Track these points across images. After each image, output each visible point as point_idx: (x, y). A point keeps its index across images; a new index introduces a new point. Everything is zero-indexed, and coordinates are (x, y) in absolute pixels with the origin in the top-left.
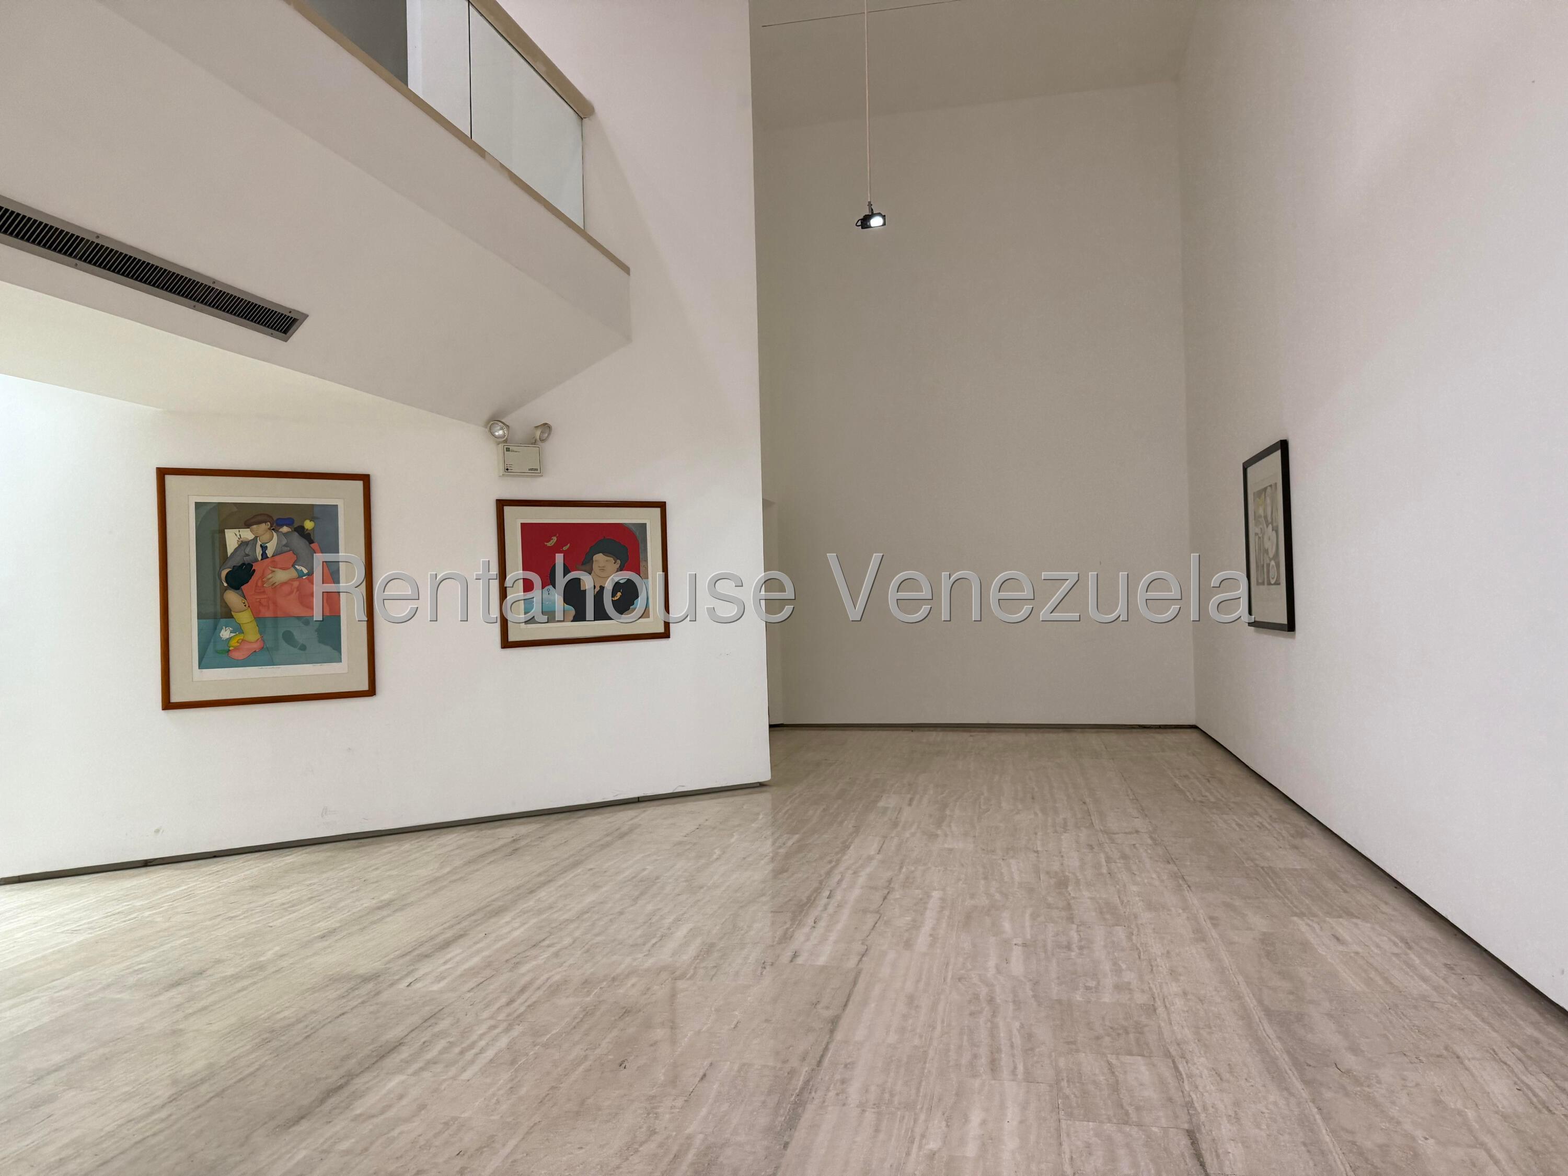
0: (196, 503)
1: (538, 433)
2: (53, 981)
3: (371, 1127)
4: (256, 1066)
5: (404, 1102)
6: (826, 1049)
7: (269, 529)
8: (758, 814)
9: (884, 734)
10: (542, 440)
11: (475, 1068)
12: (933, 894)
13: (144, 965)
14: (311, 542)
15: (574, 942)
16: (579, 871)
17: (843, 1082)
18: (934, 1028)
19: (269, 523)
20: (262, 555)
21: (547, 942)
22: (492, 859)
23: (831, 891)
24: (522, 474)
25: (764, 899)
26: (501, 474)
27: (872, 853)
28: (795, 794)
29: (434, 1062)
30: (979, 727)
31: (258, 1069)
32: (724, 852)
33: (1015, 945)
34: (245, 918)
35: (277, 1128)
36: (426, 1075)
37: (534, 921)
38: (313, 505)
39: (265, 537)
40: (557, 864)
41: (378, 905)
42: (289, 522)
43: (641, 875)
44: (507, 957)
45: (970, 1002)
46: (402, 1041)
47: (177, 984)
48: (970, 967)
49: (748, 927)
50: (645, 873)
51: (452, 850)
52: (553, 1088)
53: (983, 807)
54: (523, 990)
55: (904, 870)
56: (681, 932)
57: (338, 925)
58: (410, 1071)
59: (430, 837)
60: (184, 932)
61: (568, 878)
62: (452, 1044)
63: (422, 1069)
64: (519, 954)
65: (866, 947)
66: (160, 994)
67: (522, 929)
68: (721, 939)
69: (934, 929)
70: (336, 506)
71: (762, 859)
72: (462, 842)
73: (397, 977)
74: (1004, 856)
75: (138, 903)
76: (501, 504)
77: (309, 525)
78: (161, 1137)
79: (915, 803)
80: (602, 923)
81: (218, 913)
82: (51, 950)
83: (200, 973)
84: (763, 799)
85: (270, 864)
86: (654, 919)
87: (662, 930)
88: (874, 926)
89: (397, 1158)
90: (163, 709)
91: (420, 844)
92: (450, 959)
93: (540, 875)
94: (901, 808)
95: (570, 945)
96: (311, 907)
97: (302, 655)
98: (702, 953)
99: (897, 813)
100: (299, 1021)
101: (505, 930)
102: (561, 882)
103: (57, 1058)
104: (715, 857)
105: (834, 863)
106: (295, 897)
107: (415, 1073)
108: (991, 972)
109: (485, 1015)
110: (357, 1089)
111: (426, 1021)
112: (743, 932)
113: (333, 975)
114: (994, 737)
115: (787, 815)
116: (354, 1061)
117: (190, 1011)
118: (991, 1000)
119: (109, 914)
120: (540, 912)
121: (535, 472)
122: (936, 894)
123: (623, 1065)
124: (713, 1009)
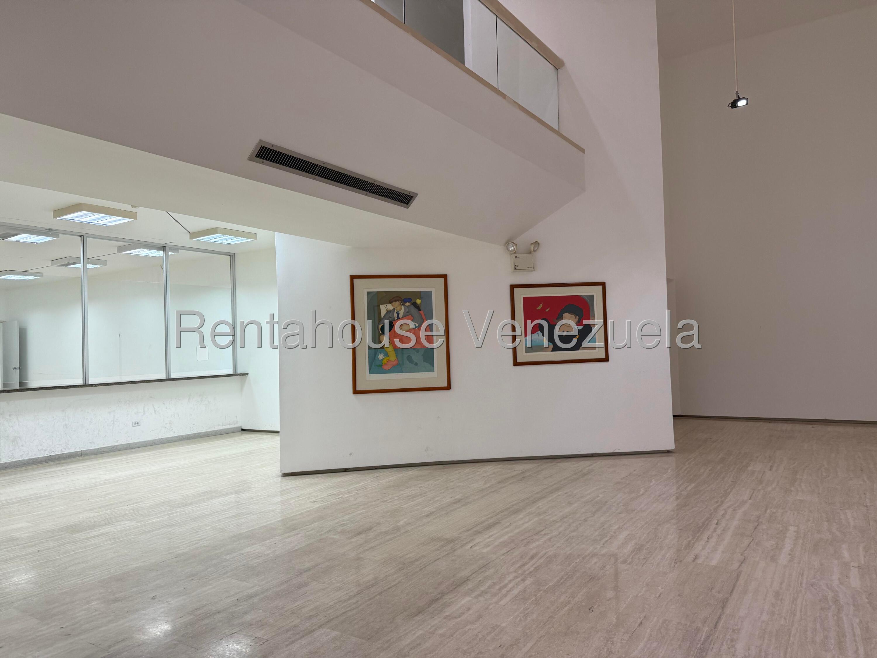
0: (367, 292)
1: (532, 247)
2: (306, 526)
3: (454, 623)
4: (397, 581)
5: (471, 612)
6: (720, 618)
7: (400, 304)
8: (668, 469)
9: (751, 424)
10: (534, 251)
11: (508, 599)
12: (790, 528)
13: (345, 522)
14: (420, 310)
15: (560, 534)
16: (560, 493)
17: (732, 640)
18: (795, 615)
19: (400, 301)
20: (397, 317)
21: (543, 533)
22: (511, 482)
23: (718, 520)
24: (523, 270)
25: (674, 521)
26: (513, 271)
27: (745, 498)
28: (691, 459)
29: (484, 592)
30: (818, 422)
31: (398, 583)
32: (646, 491)
33: (853, 567)
34: (390, 502)
35: (407, 616)
36: (481, 599)
37: (536, 519)
38: (420, 291)
39: (398, 308)
40: (547, 488)
41: (454, 501)
42: (409, 300)
43: (596, 500)
44: (522, 538)
45: (820, 601)
46: (468, 578)
47: (360, 533)
48: (819, 578)
49: (664, 537)
50: (598, 498)
51: (491, 475)
52: (550, 617)
53: (824, 474)
54: (532, 558)
55: (768, 511)
56: (622, 536)
57: (435, 510)
58: (473, 595)
59: (479, 466)
60: (362, 507)
61: (554, 496)
62: (494, 584)
63: (480, 595)
64: (529, 537)
65: (744, 557)
66: (352, 538)
67: (530, 523)
68: (647, 542)
69: (792, 550)
70: (431, 291)
71: (672, 497)
72: (496, 470)
73: (465, 542)
74: (841, 507)
75: (343, 490)
76: (513, 287)
77: (418, 301)
78: (354, 612)
79: (774, 469)
80: (574, 525)
81: (378, 498)
82: (305, 511)
83: (370, 529)
84: (671, 460)
85: (401, 475)
86: (606, 526)
87: (611, 533)
88: (749, 545)
89: (468, 643)
90: (353, 394)
91: (474, 469)
92: (492, 536)
93: (537, 493)
94: (764, 472)
95: (557, 536)
96: (421, 499)
97: (415, 367)
98: (636, 550)
99: (762, 475)
100: (417, 560)
101: (521, 522)
102: (550, 498)
103: (307, 565)
104: (641, 493)
105: (719, 503)
106: (413, 493)
107: (476, 597)
108: (836, 583)
109: (512, 569)
110: (446, 601)
111: (480, 569)
112: (661, 540)
113: (433, 537)
114: (830, 429)
115: (686, 472)
116: (444, 586)
117: (366, 548)
118: (836, 601)
119: (330, 494)
120: (539, 514)
121: (531, 269)
122: (792, 529)
123: (591, 610)
124: (645, 584)
